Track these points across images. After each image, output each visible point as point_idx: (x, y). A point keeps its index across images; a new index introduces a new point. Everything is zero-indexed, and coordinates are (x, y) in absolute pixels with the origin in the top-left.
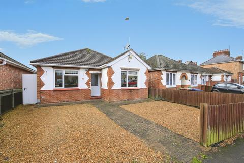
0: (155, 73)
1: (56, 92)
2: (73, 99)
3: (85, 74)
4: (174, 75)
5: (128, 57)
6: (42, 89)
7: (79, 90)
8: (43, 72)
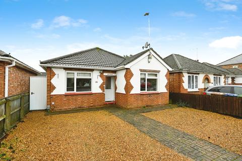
0: (175, 75)
1: (67, 97)
2: (85, 104)
3: (99, 77)
4: (196, 77)
5: (147, 57)
6: (52, 94)
7: (92, 94)
8: (54, 74)
